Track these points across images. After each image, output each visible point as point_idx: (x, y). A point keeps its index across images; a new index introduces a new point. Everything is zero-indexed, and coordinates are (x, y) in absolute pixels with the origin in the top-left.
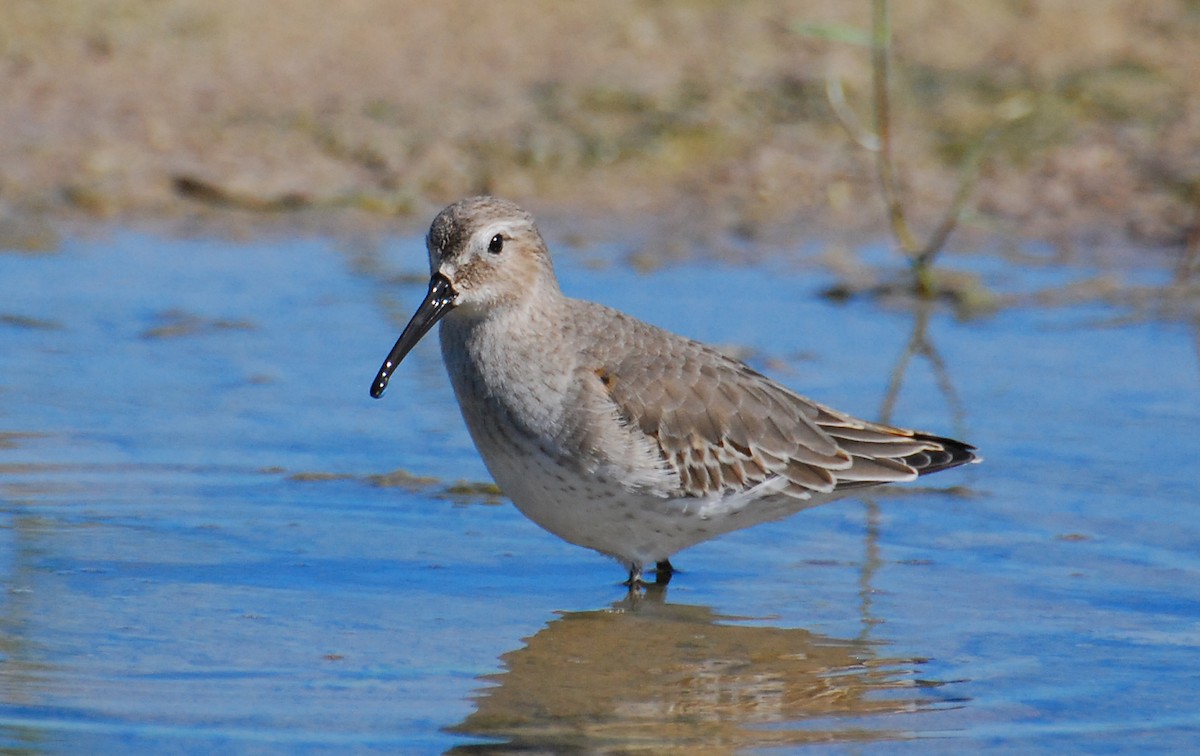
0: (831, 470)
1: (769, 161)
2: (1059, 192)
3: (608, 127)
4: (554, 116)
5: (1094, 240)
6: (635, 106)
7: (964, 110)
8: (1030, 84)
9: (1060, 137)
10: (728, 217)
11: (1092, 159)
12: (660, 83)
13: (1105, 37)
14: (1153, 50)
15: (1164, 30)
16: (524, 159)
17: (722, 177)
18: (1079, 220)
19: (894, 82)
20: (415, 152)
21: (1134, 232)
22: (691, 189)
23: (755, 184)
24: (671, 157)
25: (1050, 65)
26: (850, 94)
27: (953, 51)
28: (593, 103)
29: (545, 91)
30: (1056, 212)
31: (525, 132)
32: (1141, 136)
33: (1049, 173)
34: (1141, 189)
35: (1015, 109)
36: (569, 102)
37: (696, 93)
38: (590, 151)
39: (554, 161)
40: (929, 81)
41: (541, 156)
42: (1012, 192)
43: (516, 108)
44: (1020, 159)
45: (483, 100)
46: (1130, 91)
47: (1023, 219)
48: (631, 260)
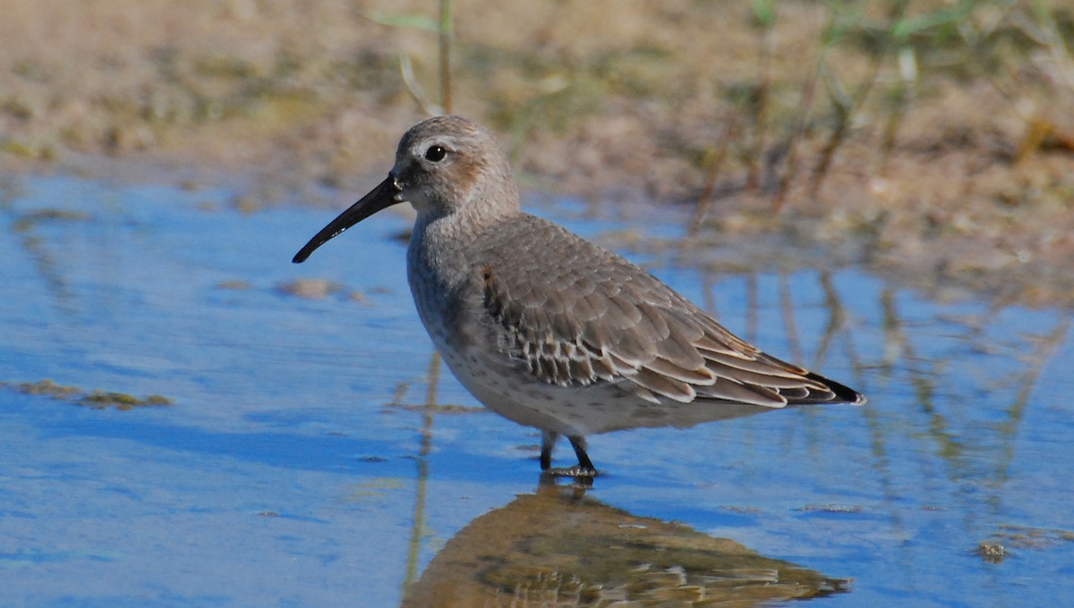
0: (690, 384)
1: (349, 121)
2: (590, 156)
3: (215, 89)
4: (172, 78)
5: (619, 197)
6: (239, 72)
7: (512, 83)
8: (567, 63)
9: (590, 109)
10: (317, 168)
11: (617, 129)
12: (259, 53)
13: (628, 25)
14: (666, 36)
15: (676, 19)
16: (146, 114)
17: (310, 134)
18: (607, 179)
19: (454, 59)
20: (55, 104)
21: (651, 191)
22: (284, 143)
23: (338, 141)
24: (269, 116)
25: (583, 47)
26: (417, 67)
27: (503, 32)
28: (203, 69)
29: (163, 56)
30: (588, 172)
31: (146, 91)
32: (658, 110)
33: (582, 139)
34: (659, 155)
35: (554, 84)
36: (183, 66)
37: (289, 64)
38: (201, 109)
39: (171, 117)
40: (482, 58)
41: (160, 112)
42: (551, 155)
43: (140, 72)
44: (558, 127)
45: (109, 62)
46: (649, 71)
47: (561, 176)
48: (235, 203)
